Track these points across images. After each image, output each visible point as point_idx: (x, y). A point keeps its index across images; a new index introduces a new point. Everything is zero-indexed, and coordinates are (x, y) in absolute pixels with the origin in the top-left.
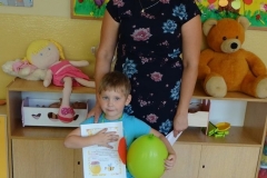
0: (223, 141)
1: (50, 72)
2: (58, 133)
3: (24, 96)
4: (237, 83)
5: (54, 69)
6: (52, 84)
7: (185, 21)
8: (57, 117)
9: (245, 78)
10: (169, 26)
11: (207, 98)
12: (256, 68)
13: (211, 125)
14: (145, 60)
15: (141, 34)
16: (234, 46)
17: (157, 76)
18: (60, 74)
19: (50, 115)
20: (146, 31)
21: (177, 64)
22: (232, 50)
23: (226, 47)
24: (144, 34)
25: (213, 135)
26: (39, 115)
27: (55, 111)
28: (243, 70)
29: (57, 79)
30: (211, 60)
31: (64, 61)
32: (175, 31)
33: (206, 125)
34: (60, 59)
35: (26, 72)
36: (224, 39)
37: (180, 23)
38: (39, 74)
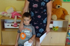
0: (57, 31)
1: (11, 14)
2: (13, 30)
3: (5, 20)
4: (60, 16)
5: (12, 13)
6: (12, 17)
7: (47, 2)
8: (13, 26)
9: (62, 15)
10: (43, 4)
11: (52, 20)
12: (65, 12)
13: (54, 27)
14: (36, 12)
15: (35, 6)
16: (59, 7)
17: (39, 17)
18: (14, 15)
19: (12, 25)
20: (37, 5)
21: (45, 13)
22: (58, 8)
23: (57, 7)
24: (36, 6)
25: (54, 30)
26: (9, 25)
27: (13, 24)
28: (61, 13)
29: (13, 16)
30: (53, 10)
31: (15, 11)
32: (45, 5)
33: (52, 27)
34: (14, 11)
35: (5, 14)
36: (56, 5)
37: (46, 3)
38: (8, 15)
